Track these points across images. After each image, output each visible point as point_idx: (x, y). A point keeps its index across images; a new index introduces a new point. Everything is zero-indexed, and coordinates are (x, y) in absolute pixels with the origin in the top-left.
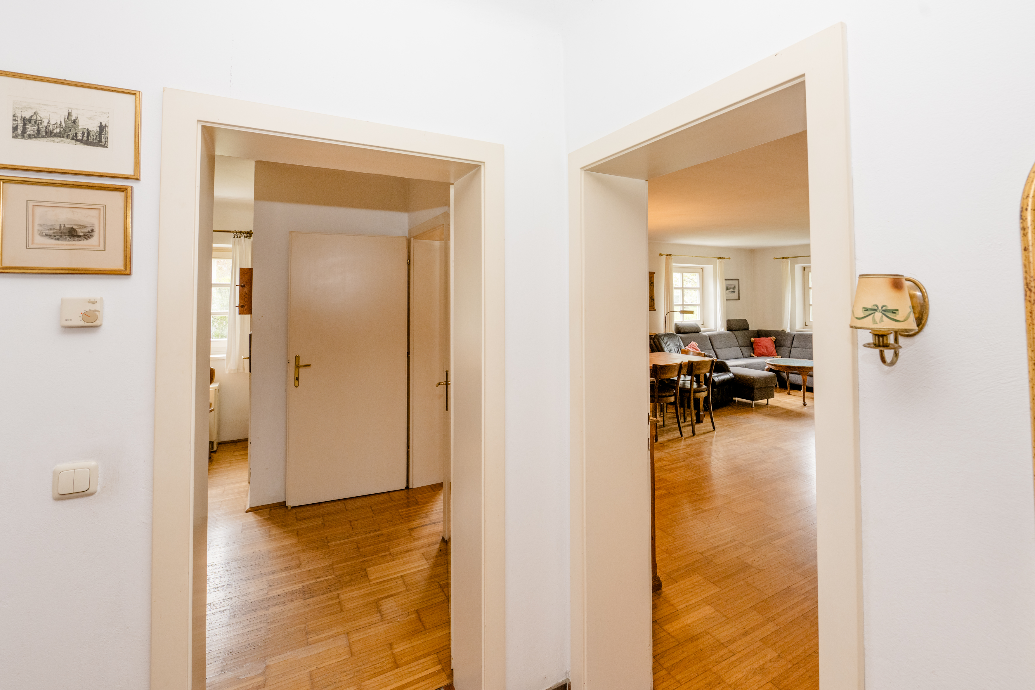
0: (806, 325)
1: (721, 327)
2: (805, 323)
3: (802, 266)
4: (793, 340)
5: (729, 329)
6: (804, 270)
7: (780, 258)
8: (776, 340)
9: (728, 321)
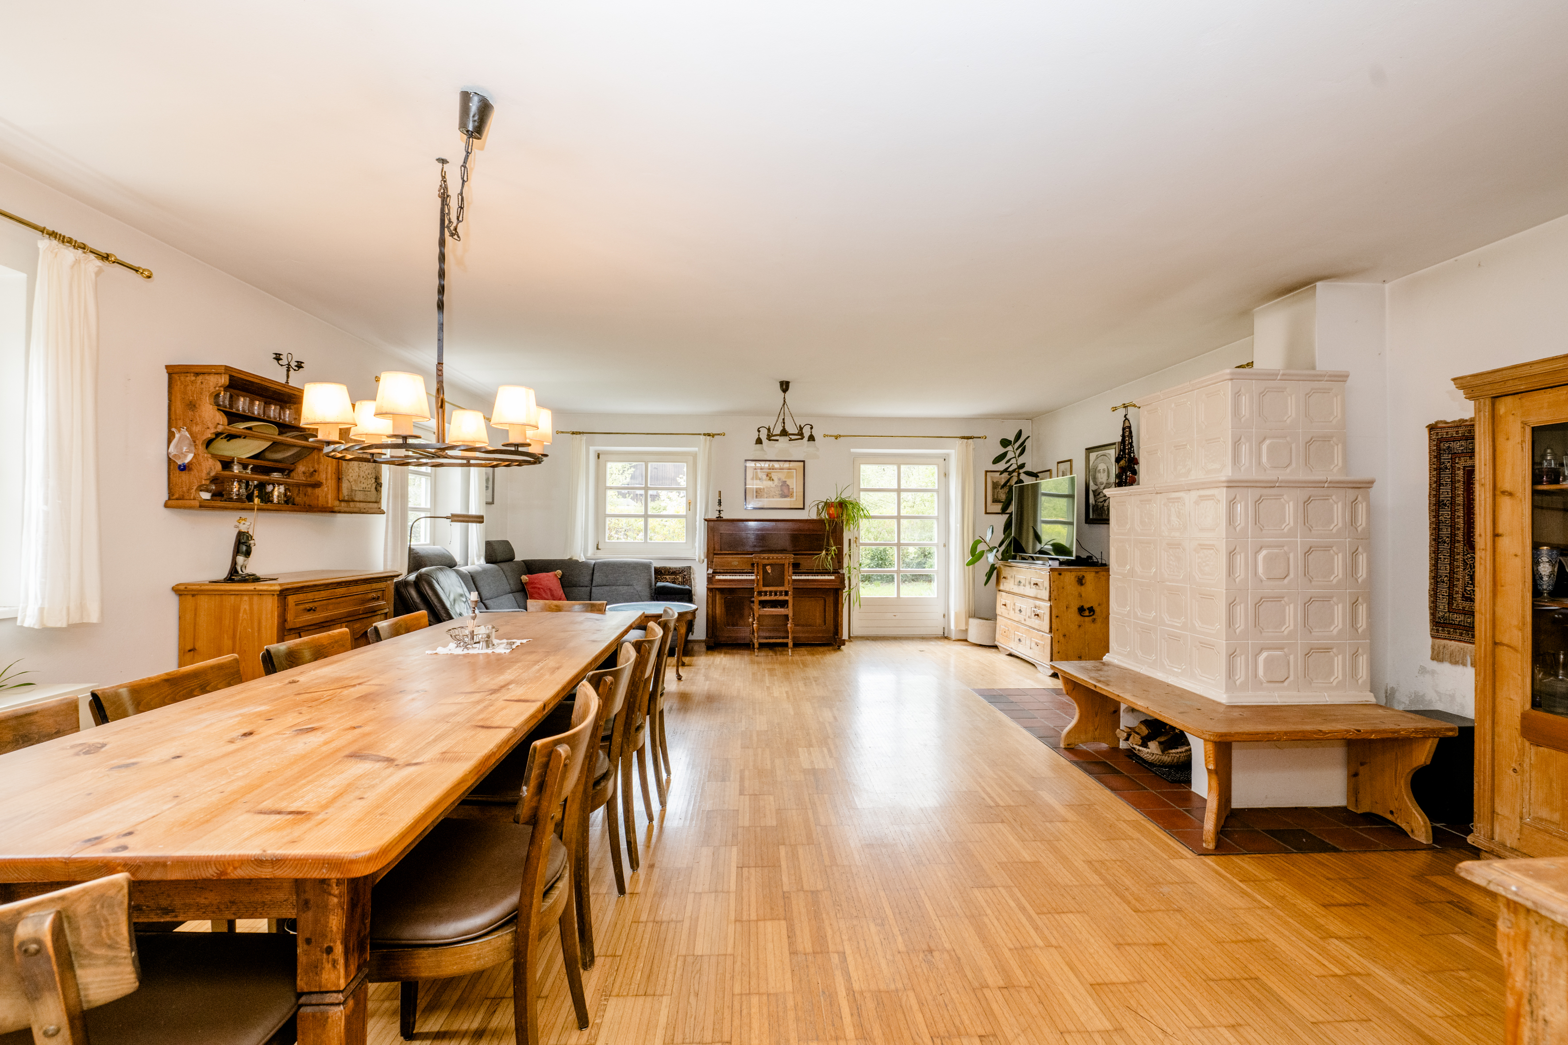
0: (598, 548)
1: (477, 556)
2: (598, 545)
3: (596, 451)
4: (593, 573)
5: (490, 559)
6: (599, 457)
7: (568, 433)
8: (563, 576)
9: (488, 544)
